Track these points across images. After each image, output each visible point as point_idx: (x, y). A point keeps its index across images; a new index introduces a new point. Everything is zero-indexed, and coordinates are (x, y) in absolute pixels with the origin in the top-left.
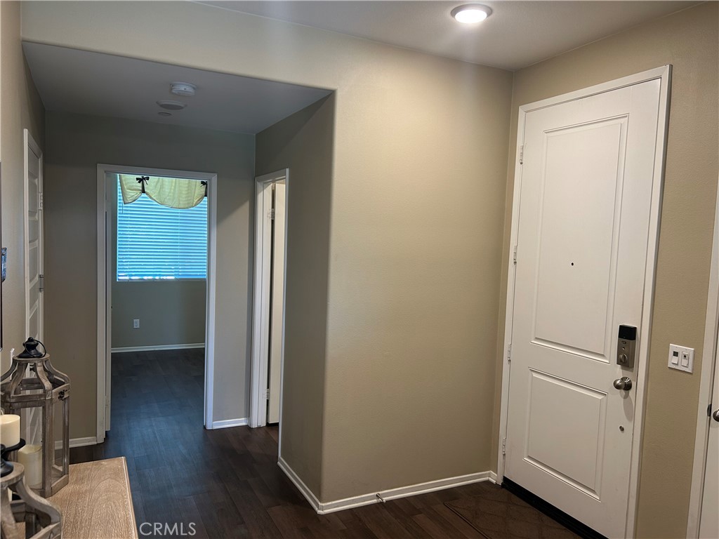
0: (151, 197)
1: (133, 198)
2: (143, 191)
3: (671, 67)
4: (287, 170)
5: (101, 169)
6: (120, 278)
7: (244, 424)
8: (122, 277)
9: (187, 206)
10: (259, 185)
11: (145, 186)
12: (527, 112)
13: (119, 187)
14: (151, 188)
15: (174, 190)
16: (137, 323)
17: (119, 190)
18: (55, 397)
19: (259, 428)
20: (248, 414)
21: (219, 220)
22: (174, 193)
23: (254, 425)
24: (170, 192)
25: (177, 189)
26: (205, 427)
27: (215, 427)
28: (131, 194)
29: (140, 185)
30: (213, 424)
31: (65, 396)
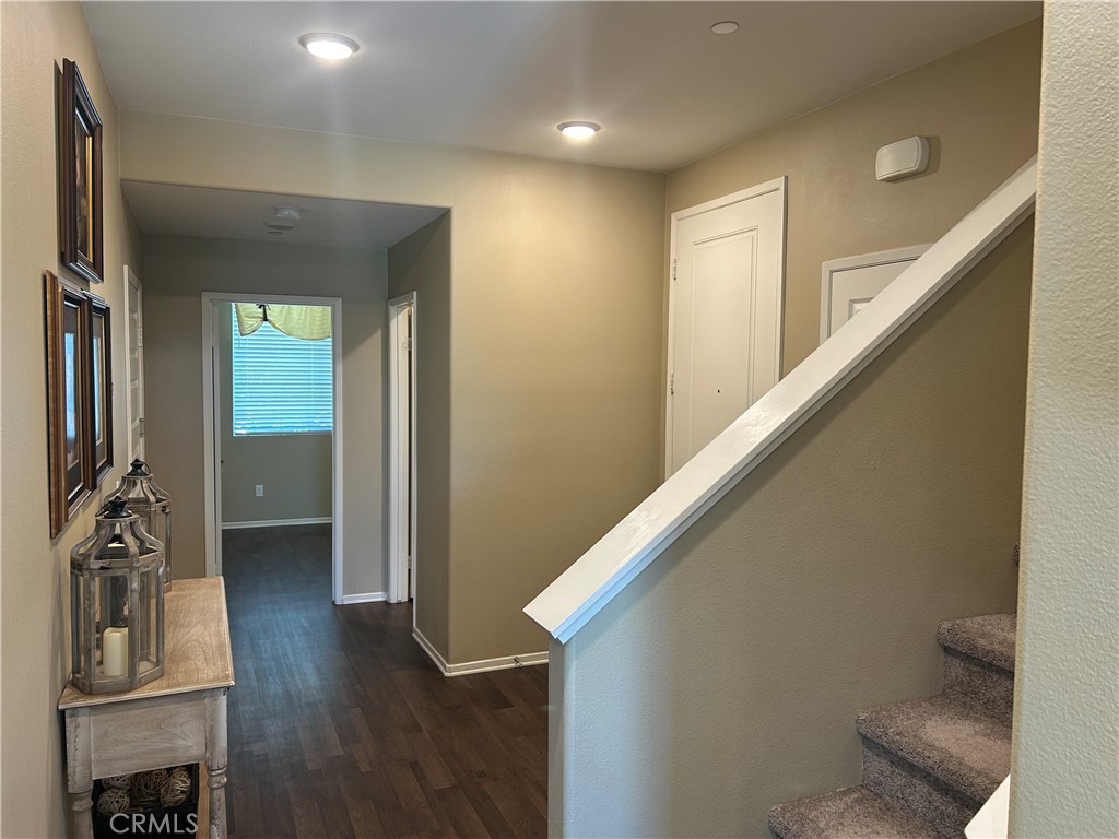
0: (275, 327)
1: (253, 328)
2: (265, 319)
3: (786, 178)
4: (415, 293)
5: (206, 298)
6: (238, 431)
7: (381, 599)
8: (240, 428)
9: (321, 336)
10: (392, 310)
11: (268, 312)
12: (679, 220)
13: (234, 315)
14: (275, 314)
15: (305, 316)
16: (260, 490)
17: (235, 319)
18: (159, 510)
19: (399, 603)
20: (386, 587)
21: (345, 353)
22: (305, 320)
23: (393, 600)
24: (299, 319)
25: (308, 315)
26: (334, 603)
27: (346, 603)
28: (250, 323)
29: (261, 310)
30: (342, 597)
31: (168, 511)
